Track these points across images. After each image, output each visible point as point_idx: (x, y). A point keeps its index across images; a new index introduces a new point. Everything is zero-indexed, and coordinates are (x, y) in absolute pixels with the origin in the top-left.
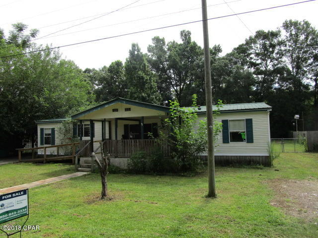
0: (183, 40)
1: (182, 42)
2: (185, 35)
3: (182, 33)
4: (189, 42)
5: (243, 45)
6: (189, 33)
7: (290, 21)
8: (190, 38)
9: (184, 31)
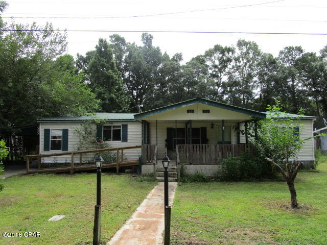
0: (144, 43)
1: (142, 45)
2: (147, 38)
3: (143, 35)
4: (150, 46)
5: (201, 56)
6: (151, 37)
7: (243, 41)
8: (151, 41)
9: (146, 34)
